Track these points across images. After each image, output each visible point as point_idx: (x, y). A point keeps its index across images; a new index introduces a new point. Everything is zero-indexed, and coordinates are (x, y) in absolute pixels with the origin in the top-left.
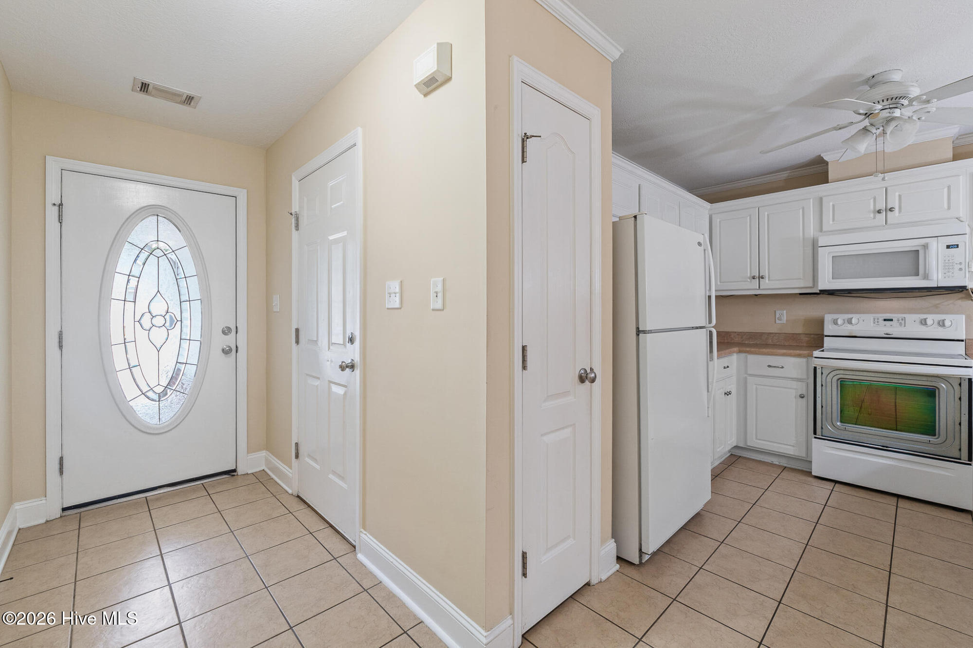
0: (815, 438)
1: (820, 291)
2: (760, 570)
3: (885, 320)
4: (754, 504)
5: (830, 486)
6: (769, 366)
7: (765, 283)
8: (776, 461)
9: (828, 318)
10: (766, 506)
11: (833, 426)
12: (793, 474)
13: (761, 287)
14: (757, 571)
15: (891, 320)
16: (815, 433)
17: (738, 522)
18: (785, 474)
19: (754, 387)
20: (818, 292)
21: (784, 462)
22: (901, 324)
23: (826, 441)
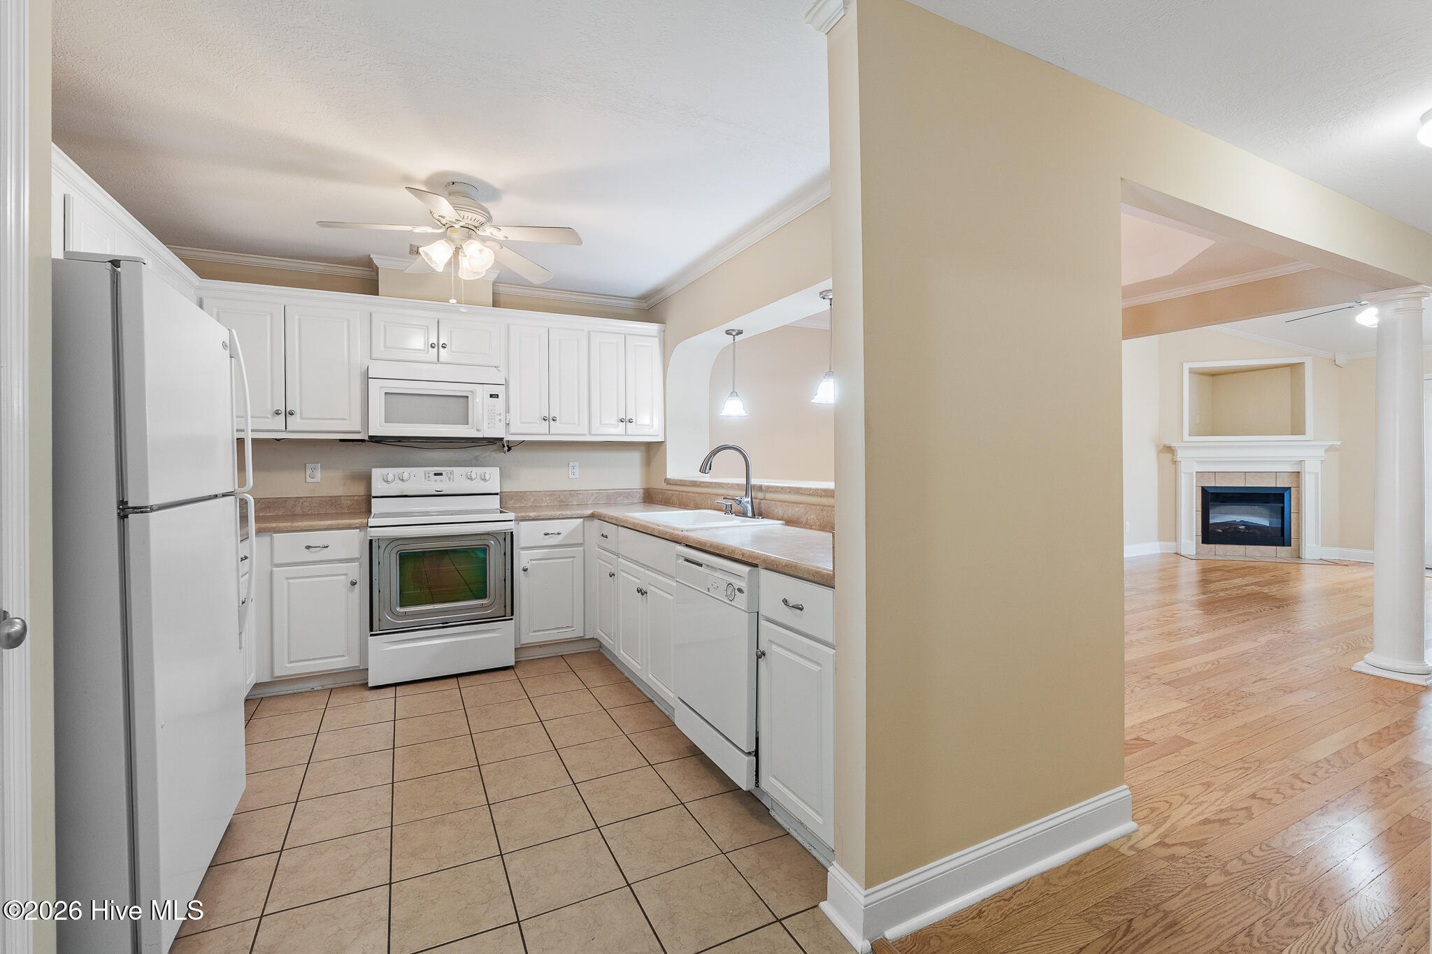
0: (372, 635)
1: (371, 437)
2: (351, 856)
3: (435, 474)
4: (308, 764)
5: (390, 693)
6: (308, 547)
7: (294, 423)
8: (316, 685)
9: (377, 473)
10: (328, 757)
11: (392, 615)
12: (345, 695)
13: (288, 428)
14: (347, 859)
15: (441, 474)
16: (371, 630)
17: (294, 804)
18: (336, 700)
19: (286, 581)
20: (367, 438)
21: (329, 683)
22: (450, 479)
23: (385, 636)
